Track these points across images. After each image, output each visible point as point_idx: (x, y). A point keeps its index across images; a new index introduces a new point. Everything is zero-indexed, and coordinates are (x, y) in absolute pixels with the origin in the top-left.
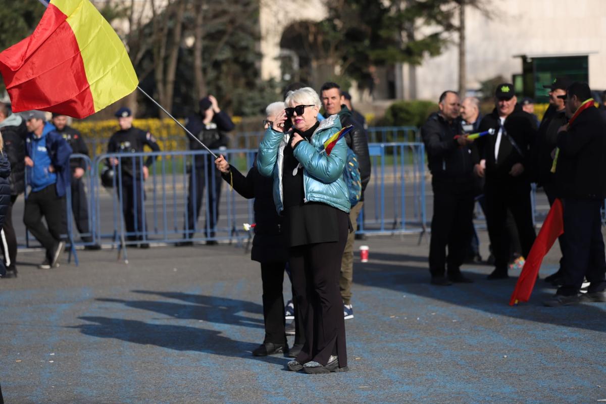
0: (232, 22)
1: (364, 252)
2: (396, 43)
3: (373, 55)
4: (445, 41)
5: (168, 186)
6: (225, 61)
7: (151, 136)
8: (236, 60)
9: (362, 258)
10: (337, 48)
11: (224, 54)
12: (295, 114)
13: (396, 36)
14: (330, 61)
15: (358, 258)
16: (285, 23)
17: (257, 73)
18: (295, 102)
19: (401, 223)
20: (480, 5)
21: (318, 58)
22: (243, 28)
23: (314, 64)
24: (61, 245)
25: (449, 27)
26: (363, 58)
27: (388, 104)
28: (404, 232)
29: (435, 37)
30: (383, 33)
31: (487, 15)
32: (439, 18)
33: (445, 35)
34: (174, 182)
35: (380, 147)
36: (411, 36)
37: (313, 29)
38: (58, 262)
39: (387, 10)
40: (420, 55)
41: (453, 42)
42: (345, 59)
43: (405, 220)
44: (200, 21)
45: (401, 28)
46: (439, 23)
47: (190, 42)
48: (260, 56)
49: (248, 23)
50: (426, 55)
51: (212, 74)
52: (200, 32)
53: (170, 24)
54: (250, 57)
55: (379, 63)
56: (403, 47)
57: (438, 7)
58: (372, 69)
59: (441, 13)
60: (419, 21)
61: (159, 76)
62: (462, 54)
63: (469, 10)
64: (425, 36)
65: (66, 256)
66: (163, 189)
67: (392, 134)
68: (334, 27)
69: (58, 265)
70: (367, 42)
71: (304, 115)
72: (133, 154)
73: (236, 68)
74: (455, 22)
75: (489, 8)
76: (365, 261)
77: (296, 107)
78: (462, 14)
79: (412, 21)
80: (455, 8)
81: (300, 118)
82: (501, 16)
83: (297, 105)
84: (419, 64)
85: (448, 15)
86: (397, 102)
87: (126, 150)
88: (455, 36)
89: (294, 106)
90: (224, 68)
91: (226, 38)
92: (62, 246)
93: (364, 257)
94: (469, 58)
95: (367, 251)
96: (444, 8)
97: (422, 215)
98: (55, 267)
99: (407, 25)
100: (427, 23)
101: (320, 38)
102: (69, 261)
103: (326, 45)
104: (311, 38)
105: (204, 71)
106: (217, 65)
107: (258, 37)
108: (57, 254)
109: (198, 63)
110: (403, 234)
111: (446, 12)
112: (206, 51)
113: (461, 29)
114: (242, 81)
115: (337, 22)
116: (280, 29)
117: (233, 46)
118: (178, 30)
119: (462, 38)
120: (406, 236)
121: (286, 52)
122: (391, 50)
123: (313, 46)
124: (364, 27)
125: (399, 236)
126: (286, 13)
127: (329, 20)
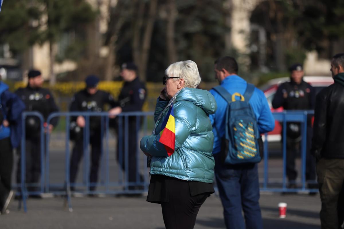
1: (282, 209)
3: (326, 31)
8: (205, 33)
9: (280, 214)
10: (295, 24)
15: (277, 213)
21: (277, 32)
23: (273, 38)
24: (11, 194)
37: (274, 7)
38: (8, 208)
42: (301, 34)
47: (163, 15)
48: (228, 29)
51: (183, 44)
54: (218, 30)
55: (332, 38)
61: (135, 44)
65: (16, 203)
69: (8, 212)
70: (322, 19)
72: (98, 113)
73: (204, 40)
76: (283, 217)
87: (92, 109)
91: (196, 13)
92: (13, 194)
93: (283, 213)
95: (285, 208)
98: (5, 213)
101: (280, 15)
102: (20, 207)
103: (285, 21)
104: (272, 14)
105: (176, 41)
106: (188, 36)
107: (227, 14)
108: (8, 201)
109: (171, 33)
112: (178, 23)
117: (205, 21)
123: (274, 22)
124: (321, 6)
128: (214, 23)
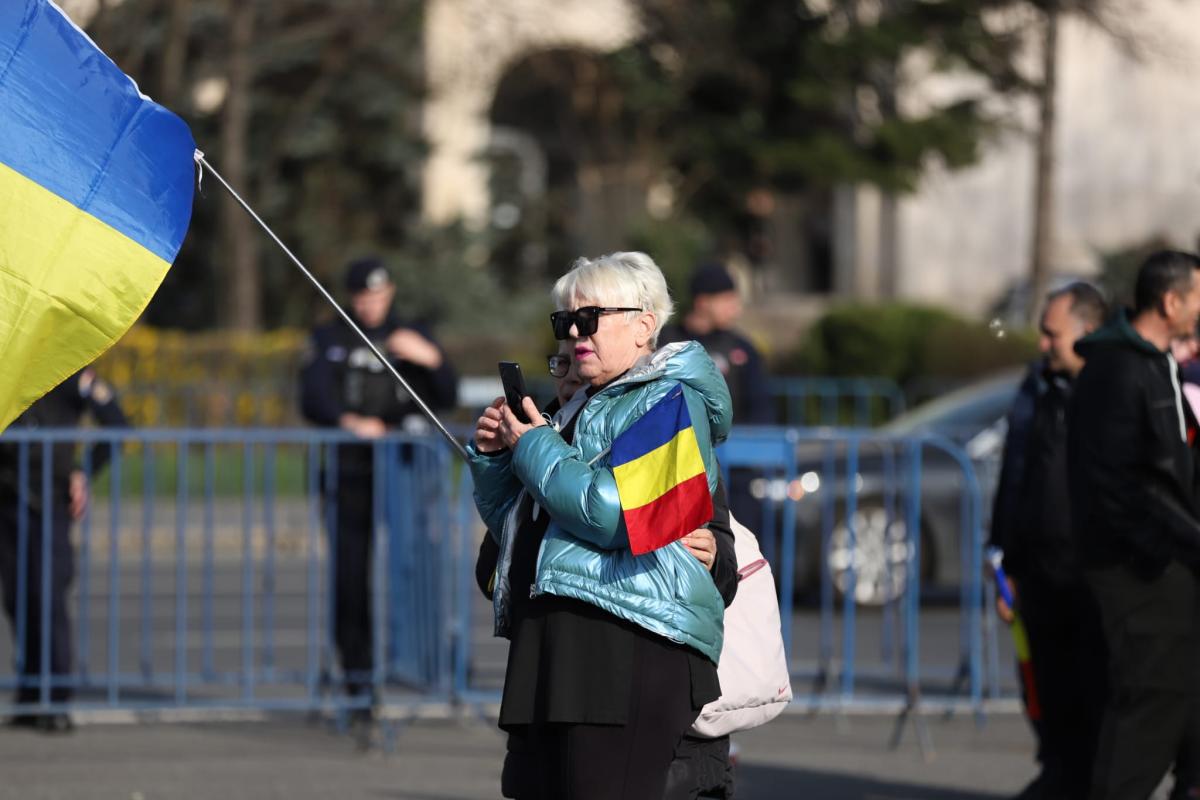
0: (342, 39)
2: (841, 126)
4: (993, 126)
5: (128, 537)
6: (316, 160)
7: (94, 383)
8: (350, 158)
10: (663, 133)
11: (314, 137)
12: (574, 331)
13: (840, 102)
14: (637, 171)
16: (506, 48)
17: (412, 200)
18: (580, 296)
19: (841, 678)
20: (1107, 15)
21: (601, 160)
22: (373, 61)
23: (590, 180)
25: (1008, 82)
26: (740, 168)
27: (806, 311)
28: (849, 704)
29: (963, 111)
30: (804, 93)
31: (1129, 48)
32: (981, 52)
33: (995, 105)
34: (147, 523)
35: (785, 441)
36: (888, 106)
37: (590, 73)
39: (819, 22)
40: (915, 164)
41: (1018, 129)
42: (683, 166)
43: (855, 668)
44: (242, 30)
45: (858, 76)
46: (977, 66)
47: (210, 94)
48: (423, 148)
49: (391, 45)
50: (934, 165)
51: (275, 196)
52: (245, 65)
53: (149, 37)
54: (394, 151)
55: (788, 183)
56: (863, 135)
57: (977, 18)
58: (763, 203)
59: (987, 37)
60: (917, 61)
62: (1044, 165)
63: (1072, 32)
64: (934, 108)
66: (113, 547)
67: (820, 402)
68: (654, 70)
70: (752, 119)
71: (596, 336)
73: (349, 183)
74: (1029, 65)
75: (1135, 25)
77: (581, 309)
78: (1050, 42)
79: (893, 58)
80: (1028, 23)
81: (588, 344)
82: (1172, 52)
83: (585, 304)
84: (909, 188)
85: (1007, 45)
86: (838, 304)
88: (1026, 109)
89: (576, 305)
90: (314, 181)
91: (320, 90)
94: (1065, 178)
96: (996, 21)
97: (905, 656)
99: (877, 69)
100: (941, 67)
101: (612, 103)
103: (629, 124)
105: (253, 183)
106: (291, 170)
107: (418, 90)
110: (845, 712)
111: (1003, 36)
112: (261, 126)
113: (1044, 90)
114: (367, 223)
115: (668, 57)
116: (489, 68)
117: (344, 114)
118: (173, 59)
119: (1047, 115)
120: (856, 719)
121: (508, 140)
122: (828, 145)
123: (589, 125)
124: (749, 75)
125: (832, 718)
126: (512, 19)
127: (640, 47)
128: (381, 125)
